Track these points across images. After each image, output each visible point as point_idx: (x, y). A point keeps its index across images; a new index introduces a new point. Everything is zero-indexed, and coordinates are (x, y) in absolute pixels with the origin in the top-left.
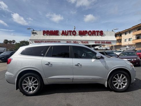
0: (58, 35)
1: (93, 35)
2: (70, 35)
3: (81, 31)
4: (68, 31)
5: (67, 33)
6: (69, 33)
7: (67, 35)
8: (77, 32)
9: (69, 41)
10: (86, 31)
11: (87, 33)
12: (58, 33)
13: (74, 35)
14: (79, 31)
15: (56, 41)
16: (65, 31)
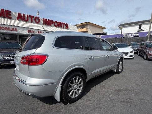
0: (10, 18)
1: (59, 27)
2: (32, 22)
3: (46, 19)
4: (27, 15)
5: (26, 19)
6: (30, 19)
7: (26, 21)
8: (40, 20)
9: (31, 30)
10: (52, 21)
11: (52, 23)
12: (10, 15)
13: (38, 23)
14: (44, 19)
15: (9, 27)
16: (24, 14)
